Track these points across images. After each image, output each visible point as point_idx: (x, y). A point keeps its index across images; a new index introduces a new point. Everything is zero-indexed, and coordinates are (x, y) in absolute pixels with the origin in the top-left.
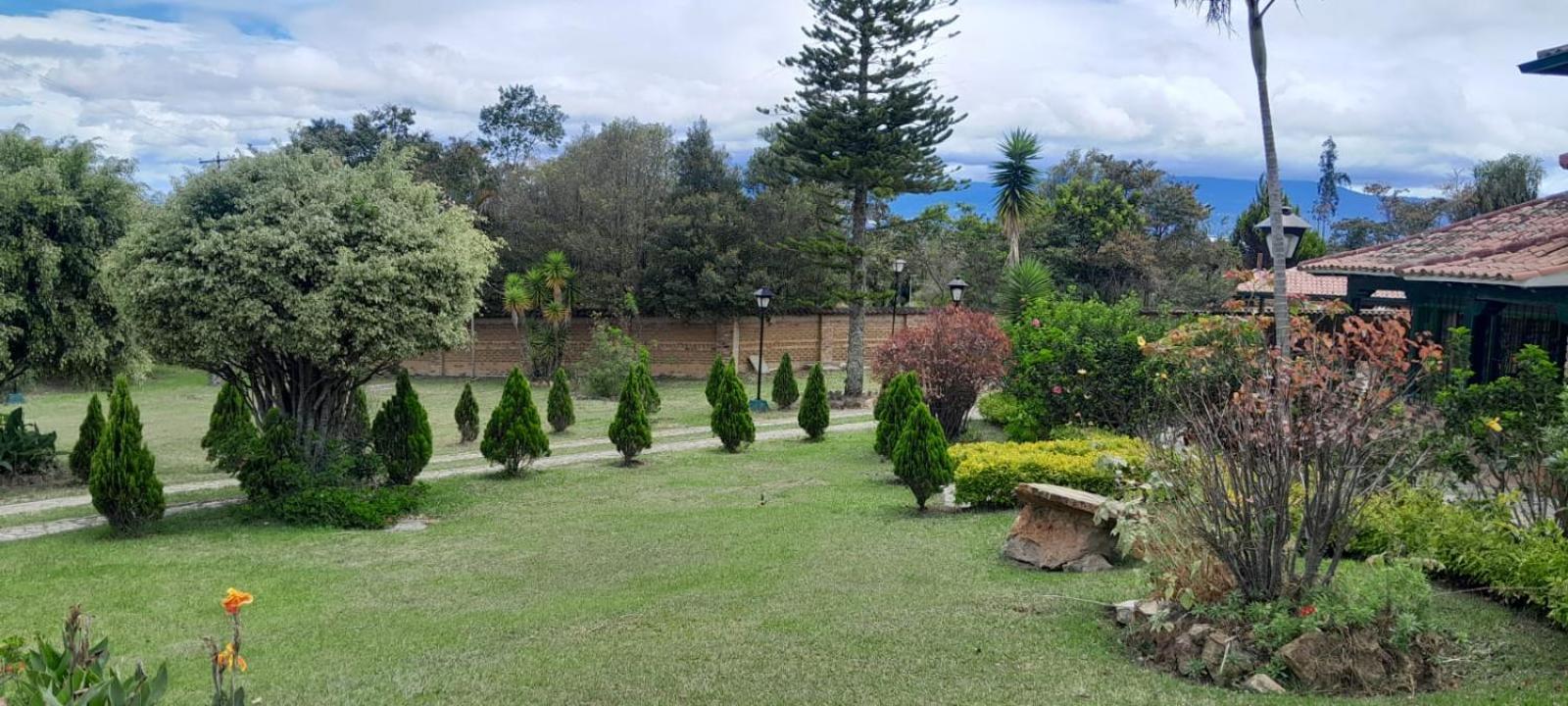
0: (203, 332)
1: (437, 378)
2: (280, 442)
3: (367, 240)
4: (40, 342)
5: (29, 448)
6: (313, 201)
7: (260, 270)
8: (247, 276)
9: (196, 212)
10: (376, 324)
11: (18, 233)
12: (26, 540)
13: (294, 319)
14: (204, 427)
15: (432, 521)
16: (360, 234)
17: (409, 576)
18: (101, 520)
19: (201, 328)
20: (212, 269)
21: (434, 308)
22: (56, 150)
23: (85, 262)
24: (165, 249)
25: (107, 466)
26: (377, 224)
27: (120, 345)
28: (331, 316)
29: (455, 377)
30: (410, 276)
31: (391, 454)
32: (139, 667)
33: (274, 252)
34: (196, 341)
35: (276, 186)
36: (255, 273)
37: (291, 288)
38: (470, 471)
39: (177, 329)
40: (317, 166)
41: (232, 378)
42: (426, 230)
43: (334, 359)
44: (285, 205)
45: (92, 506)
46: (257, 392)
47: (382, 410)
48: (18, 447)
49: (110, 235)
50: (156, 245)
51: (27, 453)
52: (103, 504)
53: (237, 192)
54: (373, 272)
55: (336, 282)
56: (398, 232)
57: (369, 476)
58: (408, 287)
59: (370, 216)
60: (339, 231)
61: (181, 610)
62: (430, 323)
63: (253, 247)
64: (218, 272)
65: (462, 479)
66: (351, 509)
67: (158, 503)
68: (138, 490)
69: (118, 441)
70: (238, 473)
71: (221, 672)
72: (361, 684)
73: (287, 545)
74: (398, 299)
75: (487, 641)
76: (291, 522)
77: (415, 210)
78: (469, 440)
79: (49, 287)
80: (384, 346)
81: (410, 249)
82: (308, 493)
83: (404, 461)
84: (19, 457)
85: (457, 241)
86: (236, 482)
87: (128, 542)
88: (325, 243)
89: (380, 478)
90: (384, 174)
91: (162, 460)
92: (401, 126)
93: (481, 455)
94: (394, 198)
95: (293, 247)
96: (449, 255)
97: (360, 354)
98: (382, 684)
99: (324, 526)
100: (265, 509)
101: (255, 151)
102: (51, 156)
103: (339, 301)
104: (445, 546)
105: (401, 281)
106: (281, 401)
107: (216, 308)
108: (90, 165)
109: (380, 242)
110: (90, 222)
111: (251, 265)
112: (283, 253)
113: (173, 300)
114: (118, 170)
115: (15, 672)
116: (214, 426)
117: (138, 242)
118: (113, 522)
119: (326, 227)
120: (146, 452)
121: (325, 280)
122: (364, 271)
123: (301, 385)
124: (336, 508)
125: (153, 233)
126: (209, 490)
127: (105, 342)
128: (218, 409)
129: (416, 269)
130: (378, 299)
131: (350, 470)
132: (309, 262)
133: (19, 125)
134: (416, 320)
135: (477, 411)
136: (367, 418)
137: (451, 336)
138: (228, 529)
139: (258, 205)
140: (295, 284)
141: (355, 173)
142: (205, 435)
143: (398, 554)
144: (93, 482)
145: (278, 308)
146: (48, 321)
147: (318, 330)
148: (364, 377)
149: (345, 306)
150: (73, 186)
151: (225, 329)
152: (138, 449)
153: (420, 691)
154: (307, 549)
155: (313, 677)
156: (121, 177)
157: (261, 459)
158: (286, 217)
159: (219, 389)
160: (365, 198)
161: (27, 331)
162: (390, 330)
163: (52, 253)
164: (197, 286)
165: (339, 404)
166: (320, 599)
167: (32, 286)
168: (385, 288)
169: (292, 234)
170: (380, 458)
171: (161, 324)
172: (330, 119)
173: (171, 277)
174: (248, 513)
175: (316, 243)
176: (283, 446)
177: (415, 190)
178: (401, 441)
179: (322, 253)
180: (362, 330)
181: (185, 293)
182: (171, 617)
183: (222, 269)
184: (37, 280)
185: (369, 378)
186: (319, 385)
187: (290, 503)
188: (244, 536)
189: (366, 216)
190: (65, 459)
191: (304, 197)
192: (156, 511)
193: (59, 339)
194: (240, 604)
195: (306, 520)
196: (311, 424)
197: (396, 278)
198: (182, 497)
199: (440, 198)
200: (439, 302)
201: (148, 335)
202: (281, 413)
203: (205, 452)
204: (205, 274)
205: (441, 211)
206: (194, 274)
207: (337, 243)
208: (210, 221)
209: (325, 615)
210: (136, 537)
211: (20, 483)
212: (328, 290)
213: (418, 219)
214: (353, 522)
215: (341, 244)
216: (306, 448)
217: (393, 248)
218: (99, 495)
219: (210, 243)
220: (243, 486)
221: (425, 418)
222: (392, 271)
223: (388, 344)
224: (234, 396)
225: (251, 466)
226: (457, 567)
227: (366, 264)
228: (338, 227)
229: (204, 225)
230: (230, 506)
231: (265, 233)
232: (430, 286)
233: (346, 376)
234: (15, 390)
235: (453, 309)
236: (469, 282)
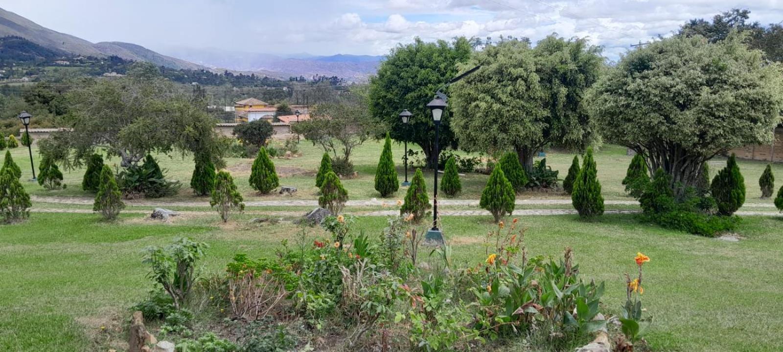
0: (629, 128)
1: (749, 160)
2: (662, 186)
3: (718, 82)
4: (555, 131)
5: (547, 176)
6: (690, 62)
7: (660, 98)
8: (652, 101)
9: (630, 70)
10: (719, 128)
11: (550, 82)
12: (543, 216)
13: (675, 123)
14: (624, 174)
15: (742, 238)
16: (715, 79)
17: (727, 265)
18: (575, 212)
19: (628, 126)
20: (636, 98)
21: (754, 121)
22: (569, 43)
23: (577, 95)
24: (614, 88)
25: (580, 188)
26: (725, 74)
27: (589, 133)
28: (695, 123)
29: (760, 160)
30: (742, 102)
31: (721, 199)
32: (593, 280)
33: (667, 89)
34: (625, 133)
35: (672, 55)
36: (657, 100)
37: (675, 108)
38: (765, 214)
39: (616, 126)
40: (694, 44)
41: (640, 152)
42: (754, 76)
43: (695, 145)
44: (676, 65)
45: (572, 206)
46: (652, 160)
47: (718, 174)
48: (543, 176)
49: (589, 83)
50: (610, 86)
51: (546, 179)
52: (577, 205)
53: (651, 59)
54: (720, 100)
55: (699, 105)
56: (737, 78)
57: (707, 209)
58: (740, 109)
59: (722, 69)
60: (705, 77)
61: (609, 259)
62: (751, 128)
63: (657, 87)
64: (639, 99)
65: (761, 218)
66: (697, 224)
67: (600, 208)
68: (592, 201)
69: (586, 177)
70: (639, 198)
71: (631, 292)
72: (698, 315)
73: (661, 237)
74: (734, 115)
75: (774, 309)
76: (664, 226)
77: (748, 65)
78: (766, 196)
79: (561, 106)
80: (723, 140)
81: (743, 87)
82: (675, 213)
83: (728, 203)
84: (543, 180)
85: (772, 83)
86: (638, 203)
87: (587, 224)
88: (695, 84)
89: (714, 210)
90: (731, 47)
91: (605, 188)
92: (741, 20)
93: (774, 206)
94: (736, 59)
95: (677, 87)
96: (766, 91)
97: (709, 143)
98: (710, 318)
99: (681, 231)
100: (651, 218)
101: (662, 38)
102: (567, 46)
103: (700, 115)
104: (749, 252)
105: (736, 105)
106: (664, 165)
107: (636, 117)
108: (583, 49)
109: (726, 84)
110: (581, 76)
111: (656, 96)
112: (673, 90)
113: (616, 112)
114: (595, 51)
115: (540, 271)
116: (629, 175)
117: (602, 85)
118: (581, 213)
119: (696, 76)
120: (598, 183)
121: (694, 104)
122: (715, 99)
123: (675, 159)
124: (689, 223)
125: (609, 80)
126: (624, 205)
127: (582, 132)
128: (631, 167)
129: (746, 98)
130: (722, 114)
131: (698, 204)
132: (685, 94)
133: (554, 33)
134: (743, 126)
135: (773, 180)
136: (708, 179)
137: (763, 137)
138: (633, 225)
139: (661, 65)
140: (677, 106)
141: (714, 46)
142: (624, 178)
143: (721, 252)
144: (573, 194)
145: (667, 118)
146: (559, 121)
147: (687, 130)
148: (709, 156)
149: (703, 118)
150: (575, 60)
151: (639, 127)
152: (594, 182)
153: (731, 326)
154: (672, 241)
155: (673, 304)
156: (597, 54)
157: (651, 193)
158: (675, 71)
159: (633, 157)
160: (720, 59)
161: (551, 125)
162: (728, 132)
163: (564, 90)
164: (628, 106)
165: (694, 169)
166: (677, 267)
167: (554, 105)
168: (727, 109)
169: (678, 80)
170: (714, 200)
171: (610, 124)
172: (701, 19)
173: (616, 101)
174: (643, 219)
175: (690, 84)
176: (663, 188)
177: (749, 54)
178: (727, 192)
179: (693, 90)
180: (711, 131)
181: (622, 109)
182: (605, 261)
183: (641, 98)
184: (556, 103)
185: (712, 157)
186: (684, 159)
187: (665, 216)
188: (641, 229)
189: (720, 69)
190: (561, 183)
191: (686, 61)
192: (600, 211)
193: (563, 129)
194: (643, 261)
195: (672, 227)
196: (678, 178)
197: (733, 103)
198: (611, 207)
199: (763, 58)
200: (758, 117)
201: (603, 129)
202: (664, 171)
203: (624, 187)
204: (632, 100)
205: (763, 65)
206: (627, 100)
207: (701, 84)
208: (637, 74)
209: (680, 276)
210: (590, 222)
211: (542, 191)
212: (695, 109)
213: (749, 70)
214: (696, 231)
215: (704, 85)
216: (675, 190)
217: (733, 87)
218: (575, 200)
219: (636, 85)
220: (641, 205)
221: (743, 181)
222: (731, 99)
223: (725, 139)
224: (640, 160)
225: (646, 196)
226: (756, 265)
227: (717, 95)
228: (703, 76)
229: (634, 76)
230: (634, 214)
231: (664, 79)
232: (753, 108)
233: (699, 154)
234: (542, 151)
235: (766, 121)
236: (777, 106)
